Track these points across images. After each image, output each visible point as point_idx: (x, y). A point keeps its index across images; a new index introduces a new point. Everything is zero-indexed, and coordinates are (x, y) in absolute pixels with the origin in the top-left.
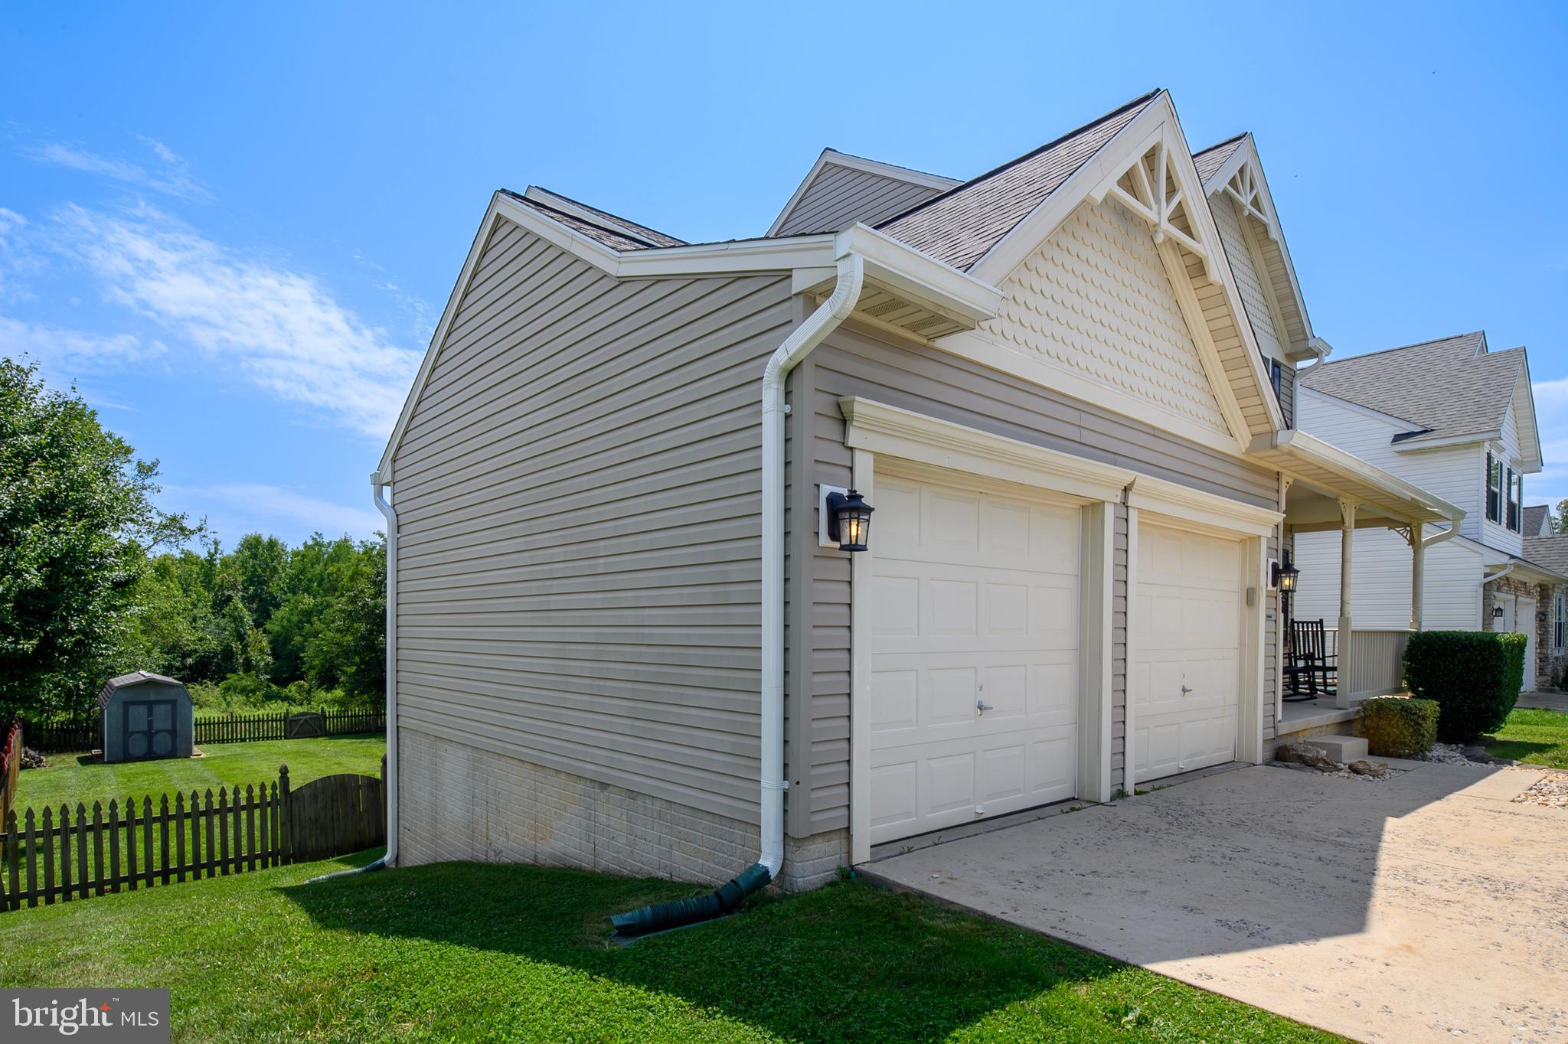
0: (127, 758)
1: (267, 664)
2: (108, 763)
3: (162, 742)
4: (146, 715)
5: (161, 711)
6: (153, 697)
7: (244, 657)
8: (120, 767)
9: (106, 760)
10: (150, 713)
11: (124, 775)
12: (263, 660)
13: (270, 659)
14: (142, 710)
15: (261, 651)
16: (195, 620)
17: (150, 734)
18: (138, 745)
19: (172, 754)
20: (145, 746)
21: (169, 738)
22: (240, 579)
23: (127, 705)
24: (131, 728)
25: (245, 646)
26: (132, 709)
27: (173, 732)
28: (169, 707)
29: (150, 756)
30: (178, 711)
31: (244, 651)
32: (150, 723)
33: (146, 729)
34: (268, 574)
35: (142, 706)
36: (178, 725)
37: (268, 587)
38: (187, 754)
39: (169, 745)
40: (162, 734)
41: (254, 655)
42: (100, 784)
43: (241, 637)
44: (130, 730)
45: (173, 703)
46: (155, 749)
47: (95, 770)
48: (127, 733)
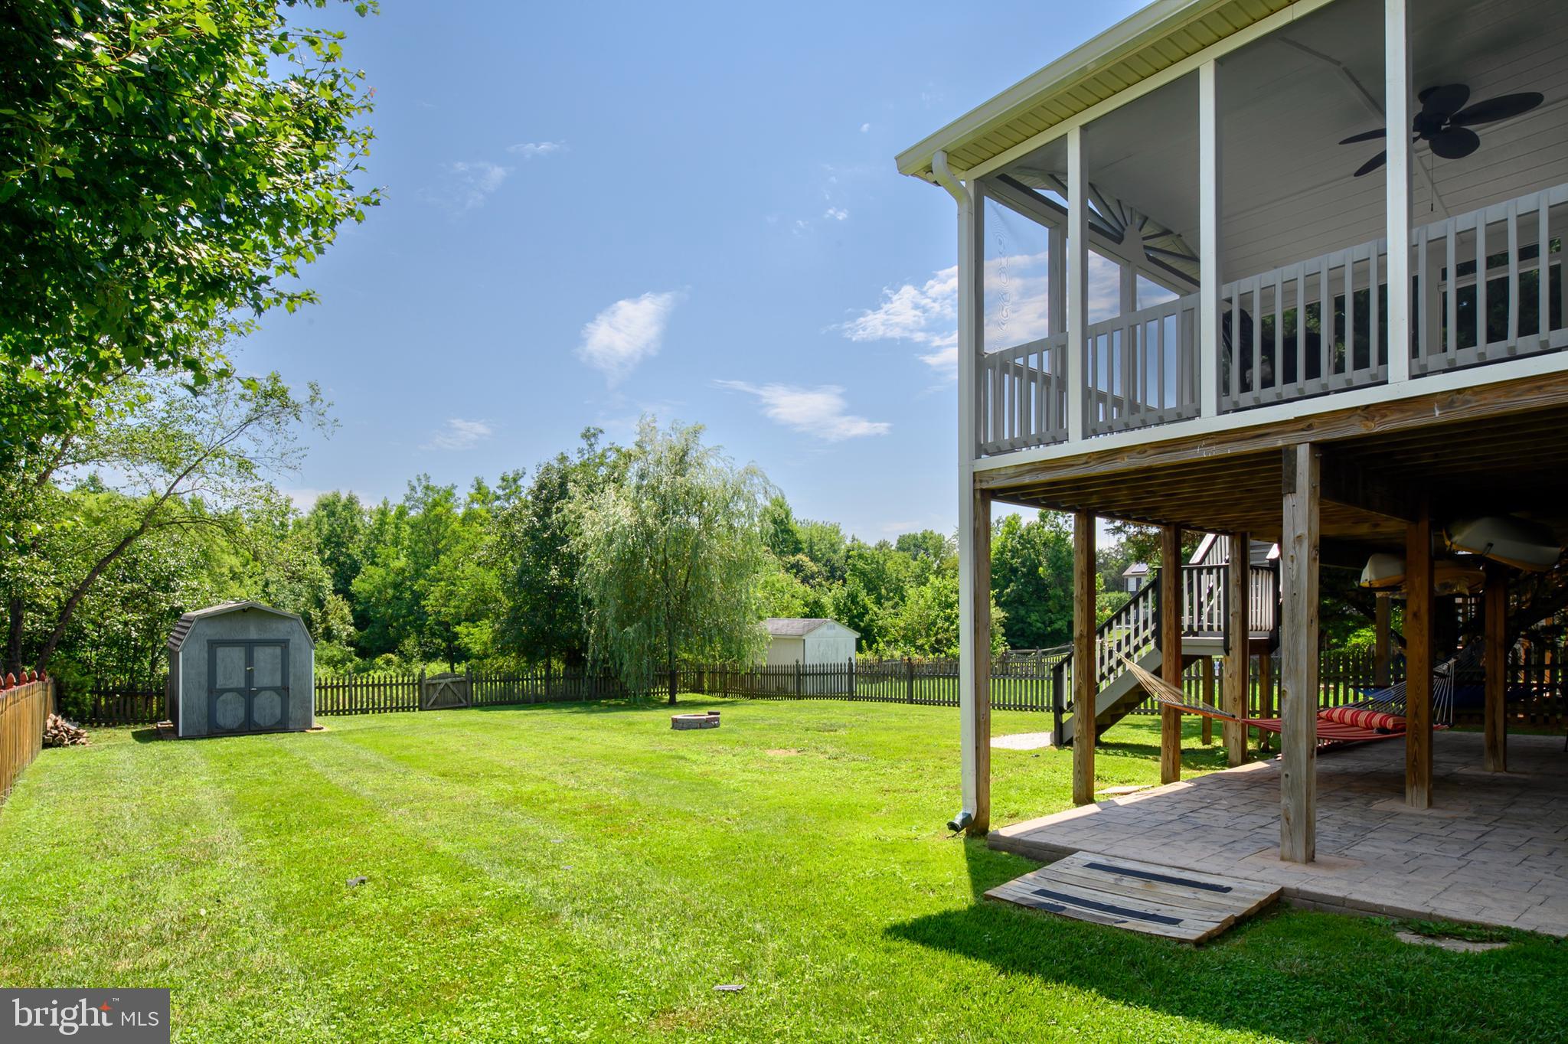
0: (215, 731)
1: (349, 635)
2: (184, 738)
3: (267, 706)
4: (242, 663)
5: (265, 657)
6: (253, 634)
7: (324, 626)
8: (206, 745)
9: (180, 735)
10: (249, 660)
11: (219, 757)
12: (345, 630)
13: (352, 629)
14: (237, 654)
15: (342, 618)
16: (267, 585)
17: (248, 693)
18: (230, 710)
19: (282, 726)
20: (241, 713)
21: (277, 699)
22: (316, 541)
23: (213, 645)
24: (221, 683)
25: (326, 614)
26: (221, 652)
27: (283, 691)
28: (278, 650)
29: (249, 727)
30: (291, 658)
31: (324, 620)
32: (249, 676)
33: (243, 685)
34: (347, 534)
35: (237, 649)
36: (291, 679)
37: (348, 548)
38: (305, 726)
39: (278, 711)
40: (268, 693)
41: (335, 624)
42: (178, 773)
43: (320, 603)
44: (218, 687)
45: (284, 644)
46: (256, 717)
47: (165, 748)
48: (213, 692)
